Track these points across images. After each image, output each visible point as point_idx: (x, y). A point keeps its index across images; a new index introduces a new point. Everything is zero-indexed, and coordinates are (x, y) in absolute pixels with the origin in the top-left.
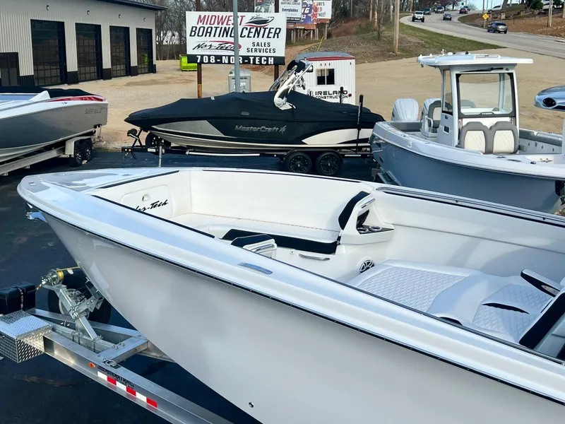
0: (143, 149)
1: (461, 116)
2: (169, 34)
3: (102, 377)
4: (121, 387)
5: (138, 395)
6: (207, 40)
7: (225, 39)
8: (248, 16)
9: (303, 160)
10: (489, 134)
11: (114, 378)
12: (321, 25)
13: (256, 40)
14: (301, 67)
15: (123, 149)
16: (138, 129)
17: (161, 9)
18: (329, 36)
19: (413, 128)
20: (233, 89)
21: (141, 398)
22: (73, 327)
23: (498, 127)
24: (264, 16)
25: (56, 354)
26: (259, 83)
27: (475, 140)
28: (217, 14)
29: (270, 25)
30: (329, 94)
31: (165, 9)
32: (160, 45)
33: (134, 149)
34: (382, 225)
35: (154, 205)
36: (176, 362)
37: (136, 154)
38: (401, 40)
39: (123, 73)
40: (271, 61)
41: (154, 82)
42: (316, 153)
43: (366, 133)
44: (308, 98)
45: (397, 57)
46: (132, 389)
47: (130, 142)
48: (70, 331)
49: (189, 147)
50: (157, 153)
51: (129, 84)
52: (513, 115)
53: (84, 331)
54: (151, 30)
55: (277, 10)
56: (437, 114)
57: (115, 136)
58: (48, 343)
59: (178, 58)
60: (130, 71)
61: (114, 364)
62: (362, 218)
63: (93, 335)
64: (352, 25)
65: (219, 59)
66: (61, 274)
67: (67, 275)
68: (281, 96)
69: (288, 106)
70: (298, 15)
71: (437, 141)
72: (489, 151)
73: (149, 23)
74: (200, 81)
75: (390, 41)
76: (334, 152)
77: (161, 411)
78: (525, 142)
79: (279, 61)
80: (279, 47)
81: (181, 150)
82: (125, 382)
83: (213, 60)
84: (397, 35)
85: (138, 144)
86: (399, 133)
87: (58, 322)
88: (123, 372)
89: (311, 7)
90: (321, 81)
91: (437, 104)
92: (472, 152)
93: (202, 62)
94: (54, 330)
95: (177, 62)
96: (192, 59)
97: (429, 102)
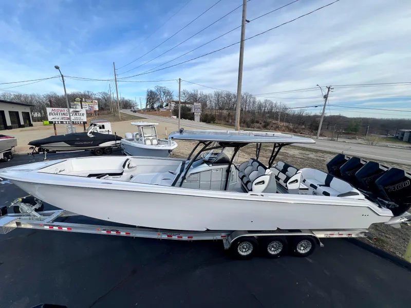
0: (37, 153)
1: (144, 137)
2: (36, 113)
3: (47, 228)
4: (55, 228)
5: (63, 228)
6: (57, 117)
7: (64, 116)
8: (71, 110)
9: (100, 150)
10: (151, 141)
11: (52, 226)
12: (95, 111)
13: (76, 117)
14: (95, 125)
15: (28, 154)
16: (34, 147)
17: (31, 106)
18: (98, 114)
19: (132, 140)
20: (70, 132)
21: (65, 229)
22: (29, 215)
23: (153, 139)
24: (77, 110)
25: (23, 226)
26: (80, 130)
27: (148, 142)
28: (59, 109)
29: (80, 112)
30: (104, 132)
31: (34, 106)
32: (32, 117)
33: (33, 153)
34: (134, 166)
35: (60, 171)
36: (82, 214)
37: (35, 155)
38: (121, 116)
39: (18, 127)
40: (82, 123)
41: (34, 130)
42: (103, 148)
43: (118, 142)
44: (97, 133)
45: (121, 121)
46: (60, 227)
47: (31, 151)
48: (28, 217)
49: (57, 151)
50: (44, 154)
51: (21, 131)
52: (156, 136)
53: (34, 216)
54: (29, 113)
55: (82, 108)
56: (138, 136)
57: (21, 149)
58: (18, 224)
59: (42, 121)
60: (20, 126)
61: (51, 222)
62: (128, 165)
63: (39, 216)
64: (105, 112)
65: (62, 122)
66: (20, 200)
67: (23, 200)
68: (90, 133)
69: (93, 136)
70: (87, 109)
71: (138, 143)
72: (152, 144)
73: (28, 110)
74: (55, 129)
75: (118, 117)
76: (109, 148)
77: (73, 230)
78: (159, 142)
79: (85, 123)
80: (84, 119)
81: (54, 152)
82: (57, 226)
83: (59, 122)
84: (120, 115)
85: (35, 151)
86: (129, 142)
87: (21, 216)
88: (55, 223)
89: (91, 107)
90: (100, 128)
91: (137, 134)
92: (148, 145)
93: (55, 123)
94: (20, 219)
95: (42, 123)
96: (51, 123)
97: (135, 133)
